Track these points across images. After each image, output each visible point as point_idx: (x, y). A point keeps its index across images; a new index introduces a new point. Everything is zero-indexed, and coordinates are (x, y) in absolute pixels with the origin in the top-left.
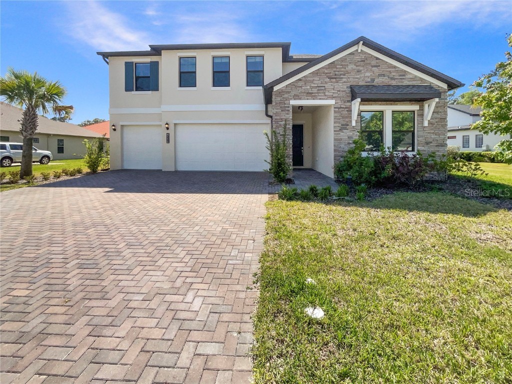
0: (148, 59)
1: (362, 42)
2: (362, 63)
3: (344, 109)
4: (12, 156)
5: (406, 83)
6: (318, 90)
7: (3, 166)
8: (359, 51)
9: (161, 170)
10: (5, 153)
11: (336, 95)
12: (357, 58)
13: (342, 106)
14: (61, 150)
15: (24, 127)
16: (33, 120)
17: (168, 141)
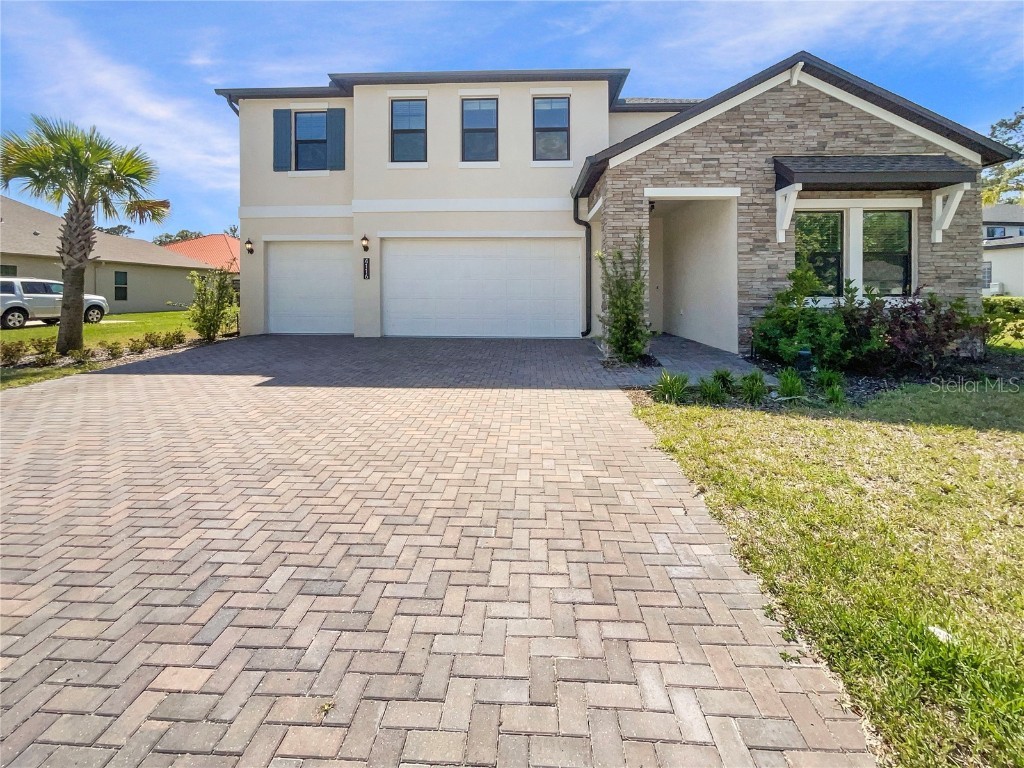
0: (322, 105)
1: (801, 64)
2: (800, 108)
3: (759, 207)
4: (26, 306)
5: (894, 150)
6: (705, 166)
7: (6, 327)
8: (794, 83)
9: (352, 336)
10: (12, 300)
11: (743, 178)
12: (788, 98)
13: (756, 201)
14: (121, 294)
15: (67, 246)
16: (86, 231)
17: (367, 274)
